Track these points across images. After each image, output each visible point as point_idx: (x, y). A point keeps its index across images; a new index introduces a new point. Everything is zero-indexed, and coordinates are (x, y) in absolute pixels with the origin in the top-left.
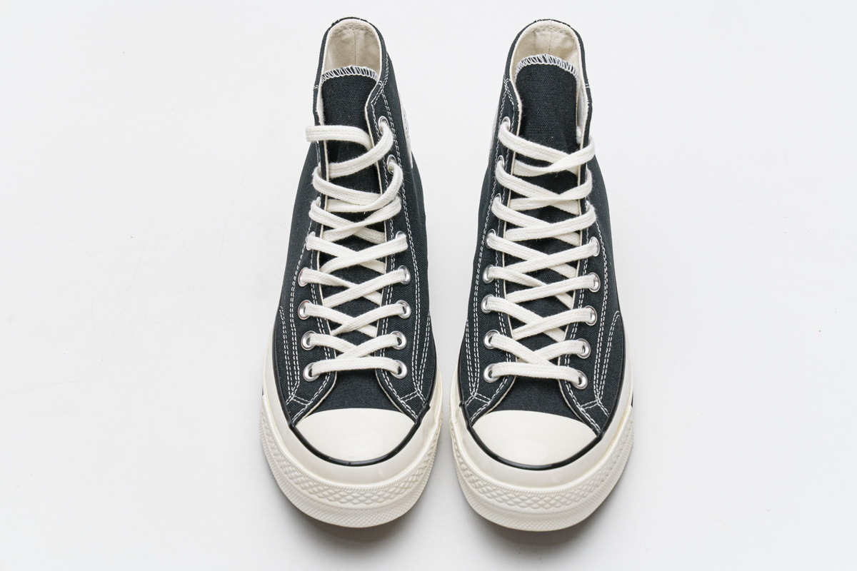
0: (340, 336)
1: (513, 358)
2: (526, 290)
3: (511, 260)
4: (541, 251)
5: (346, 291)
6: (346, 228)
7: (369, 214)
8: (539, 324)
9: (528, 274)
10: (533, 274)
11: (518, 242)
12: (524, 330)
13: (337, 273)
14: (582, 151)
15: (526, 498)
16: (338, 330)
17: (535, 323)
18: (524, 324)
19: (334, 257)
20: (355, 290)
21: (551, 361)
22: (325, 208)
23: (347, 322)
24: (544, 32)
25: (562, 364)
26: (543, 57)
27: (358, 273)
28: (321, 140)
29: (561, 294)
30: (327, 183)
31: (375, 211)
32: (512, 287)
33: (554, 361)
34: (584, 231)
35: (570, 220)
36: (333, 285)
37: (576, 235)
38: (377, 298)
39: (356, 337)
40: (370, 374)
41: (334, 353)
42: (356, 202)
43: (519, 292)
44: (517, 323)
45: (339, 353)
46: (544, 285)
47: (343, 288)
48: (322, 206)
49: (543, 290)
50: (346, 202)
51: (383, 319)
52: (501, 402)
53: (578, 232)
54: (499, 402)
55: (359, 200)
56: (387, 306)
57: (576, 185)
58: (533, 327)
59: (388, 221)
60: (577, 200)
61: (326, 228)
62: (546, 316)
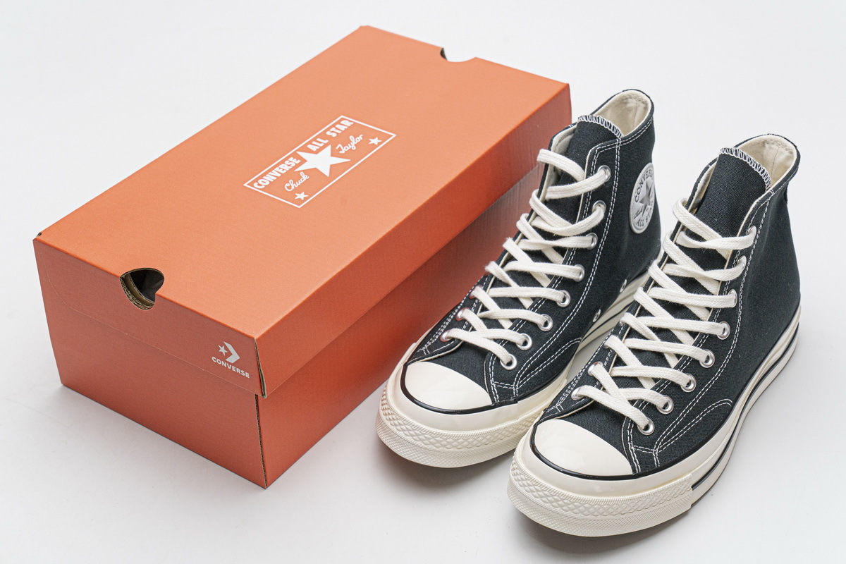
0: (484, 319)
1: (600, 386)
2: (642, 340)
3: (644, 312)
4: (670, 314)
5: (508, 288)
6: (536, 242)
7: (558, 237)
8: (636, 369)
9: (651, 328)
10: (654, 330)
11: (655, 299)
12: (622, 370)
13: (511, 273)
14: (738, 238)
15: (540, 489)
16: (484, 314)
17: (634, 367)
18: (625, 365)
19: (516, 260)
20: (515, 290)
21: (629, 401)
22: (530, 221)
23: (494, 310)
24: (773, 146)
25: (637, 406)
26: (736, 151)
27: (525, 278)
28: (548, 163)
29: (670, 354)
30: (539, 202)
31: (564, 237)
32: (633, 333)
33: (632, 402)
34: (715, 310)
35: (705, 296)
36: (503, 280)
37: (707, 311)
38: (527, 303)
39: (492, 323)
40: (483, 353)
41: (470, 328)
42: (551, 223)
43: (637, 339)
44: (620, 362)
45: (473, 330)
46: (658, 340)
47: (507, 285)
48: (528, 219)
49: (655, 344)
50: (544, 220)
51: (521, 319)
52: (570, 416)
53: (709, 309)
54: (568, 414)
55: (555, 223)
56: (530, 312)
57: (723, 268)
58: (631, 370)
59: (571, 249)
60: (719, 281)
61: (524, 237)
62: (645, 365)
